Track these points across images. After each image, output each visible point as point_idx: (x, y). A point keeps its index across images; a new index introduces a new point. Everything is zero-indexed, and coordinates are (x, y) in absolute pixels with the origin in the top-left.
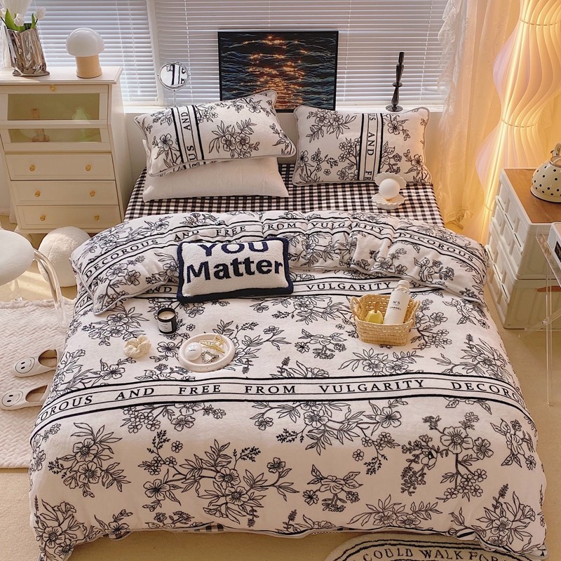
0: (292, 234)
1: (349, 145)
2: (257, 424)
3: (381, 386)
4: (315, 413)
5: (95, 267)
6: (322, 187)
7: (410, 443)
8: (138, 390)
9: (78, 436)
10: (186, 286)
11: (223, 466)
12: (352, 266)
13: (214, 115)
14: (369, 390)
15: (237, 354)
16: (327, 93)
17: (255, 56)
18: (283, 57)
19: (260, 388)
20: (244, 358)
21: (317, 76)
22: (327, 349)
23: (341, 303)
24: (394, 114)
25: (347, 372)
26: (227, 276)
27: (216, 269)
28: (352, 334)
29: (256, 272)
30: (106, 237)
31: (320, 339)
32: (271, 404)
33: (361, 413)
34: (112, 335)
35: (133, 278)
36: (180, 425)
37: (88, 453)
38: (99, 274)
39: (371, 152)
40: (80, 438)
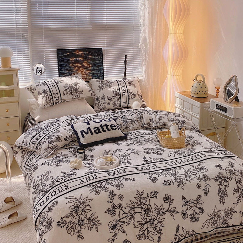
0: (115, 117)
1: (116, 91)
2: (151, 181)
3: (190, 159)
4: (172, 173)
5: (36, 139)
7: (216, 177)
9: (70, 203)
10: (82, 140)
11: (144, 204)
14: (186, 161)
15: (120, 161)
16: (100, 73)
17: (72, 59)
18: (83, 59)
19: (142, 168)
20: (125, 161)
21: (96, 66)
22: (157, 152)
23: (149, 139)
25: (172, 157)
26: (100, 132)
27: (94, 130)
29: (111, 129)
31: (152, 149)
33: (190, 169)
34: (60, 163)
35: (59, 139)
36: (118, 187)
37: (78, 210)
38: (40, 141)
39: (124, 93)
40: (72, 203)
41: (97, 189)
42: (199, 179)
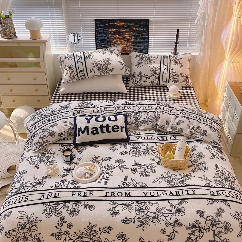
0: (129, 112)
1: (155, 69)
2: (111, 214)
3: (174, 193)
4: (141, 207)
5: (34, 128)
6: (143, 88)
8: (52, 194)
9: (20, 218)
10: (77, 138)
11: (94, 236)
12: (157, 128)
13: (93, 56)
14: (168, 195)
15: (101, 173)
19: (113, 193)
20: (105, 176)
22: (146, 171)
23: (153, 147)
24: (175, 56)
26: (97, 133)
27: (92, 130)
28: (159, 163)
29: (112, 131)
30: (40, 113)
31: (143, 166)
32: (119, 202)
33: (165, 207)
34: (40, 163)
35: (52, 134)
36: (72, 214)
37: (25, 228)
38: (36, 132)
39: (165, 73)
40: (21, 219)
41: (50, 210)
42: (168, 224)
